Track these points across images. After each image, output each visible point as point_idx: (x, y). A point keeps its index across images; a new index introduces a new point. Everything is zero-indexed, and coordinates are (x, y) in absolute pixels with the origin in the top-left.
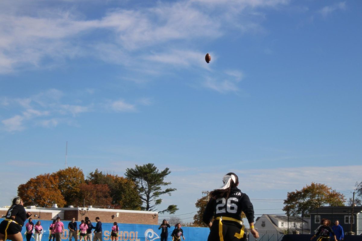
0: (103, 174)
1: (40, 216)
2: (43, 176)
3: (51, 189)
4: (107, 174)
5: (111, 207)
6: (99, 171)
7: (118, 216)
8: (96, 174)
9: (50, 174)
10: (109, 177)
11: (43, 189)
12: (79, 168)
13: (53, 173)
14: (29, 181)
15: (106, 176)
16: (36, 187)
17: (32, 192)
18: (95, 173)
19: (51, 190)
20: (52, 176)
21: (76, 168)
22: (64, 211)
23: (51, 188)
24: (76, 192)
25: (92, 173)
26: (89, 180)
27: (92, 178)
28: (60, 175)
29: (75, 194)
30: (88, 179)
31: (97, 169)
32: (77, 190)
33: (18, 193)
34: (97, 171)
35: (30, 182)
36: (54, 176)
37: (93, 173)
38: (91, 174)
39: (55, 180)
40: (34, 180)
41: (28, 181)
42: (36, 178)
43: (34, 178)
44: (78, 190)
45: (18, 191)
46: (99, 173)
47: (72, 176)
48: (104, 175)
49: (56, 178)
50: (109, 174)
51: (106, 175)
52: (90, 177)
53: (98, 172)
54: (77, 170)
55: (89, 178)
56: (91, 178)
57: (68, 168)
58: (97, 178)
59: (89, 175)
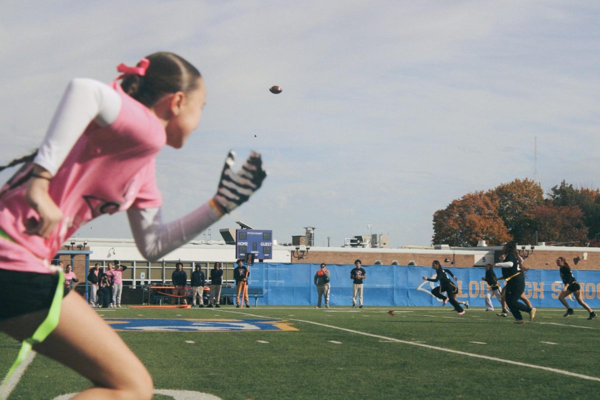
0: (574, 188)
1: (454, 260)
2: (473, 195)
3: (487, 216)
4: (582, 188)
5: (591, 244)
6: (567, 184)
7: (585, 258)
8: (563, 188)
9: (485, 193)
10: (585, 193)
11: (474, 217)
12: (533, 181)
13: (489, 190)
14: (450, 205)
15: (580, 192)
16: (461, 215)
17: (456, 222)
18: (561, 187)
19: (488, 218)
20: (487, 195)
21: (529, 180)
22: (494, 252)
23: (488, 214)
24: (530, 222)
25: (556, 186)
26: (551, 200)
27: (557, 196)
28: (502, 192)
29: (528, 224)
30: (549, 198)
31: (564, 181)
32: (530, 217)
33: (433, 224)
34: (563, 183)
35: (452, 206)
36: (490, 195)
37: (558, 188)
38: (554, 189)
39: (492, 202)
40: (458, 202)
41: (448, 205)
42: (461, 199)
43: (459, 199)
44: (533, 217)
45: (434, 221)
46: (568, 186)
47: (522, 193)
48: (577, 191)
49: (495, 199)
50: (585, 188)
51: (580, 189)
52: (553, 195)
53: (566, 186)
54: (530, 184)
55: (551, 195)
56: (555, 196)
57: (514, 181)
58: (565, 195)
59: (551, 191)
